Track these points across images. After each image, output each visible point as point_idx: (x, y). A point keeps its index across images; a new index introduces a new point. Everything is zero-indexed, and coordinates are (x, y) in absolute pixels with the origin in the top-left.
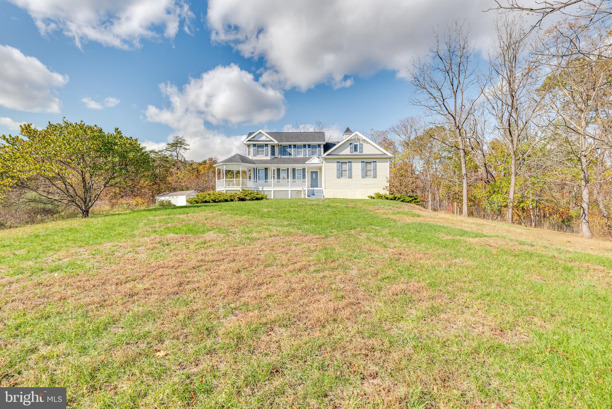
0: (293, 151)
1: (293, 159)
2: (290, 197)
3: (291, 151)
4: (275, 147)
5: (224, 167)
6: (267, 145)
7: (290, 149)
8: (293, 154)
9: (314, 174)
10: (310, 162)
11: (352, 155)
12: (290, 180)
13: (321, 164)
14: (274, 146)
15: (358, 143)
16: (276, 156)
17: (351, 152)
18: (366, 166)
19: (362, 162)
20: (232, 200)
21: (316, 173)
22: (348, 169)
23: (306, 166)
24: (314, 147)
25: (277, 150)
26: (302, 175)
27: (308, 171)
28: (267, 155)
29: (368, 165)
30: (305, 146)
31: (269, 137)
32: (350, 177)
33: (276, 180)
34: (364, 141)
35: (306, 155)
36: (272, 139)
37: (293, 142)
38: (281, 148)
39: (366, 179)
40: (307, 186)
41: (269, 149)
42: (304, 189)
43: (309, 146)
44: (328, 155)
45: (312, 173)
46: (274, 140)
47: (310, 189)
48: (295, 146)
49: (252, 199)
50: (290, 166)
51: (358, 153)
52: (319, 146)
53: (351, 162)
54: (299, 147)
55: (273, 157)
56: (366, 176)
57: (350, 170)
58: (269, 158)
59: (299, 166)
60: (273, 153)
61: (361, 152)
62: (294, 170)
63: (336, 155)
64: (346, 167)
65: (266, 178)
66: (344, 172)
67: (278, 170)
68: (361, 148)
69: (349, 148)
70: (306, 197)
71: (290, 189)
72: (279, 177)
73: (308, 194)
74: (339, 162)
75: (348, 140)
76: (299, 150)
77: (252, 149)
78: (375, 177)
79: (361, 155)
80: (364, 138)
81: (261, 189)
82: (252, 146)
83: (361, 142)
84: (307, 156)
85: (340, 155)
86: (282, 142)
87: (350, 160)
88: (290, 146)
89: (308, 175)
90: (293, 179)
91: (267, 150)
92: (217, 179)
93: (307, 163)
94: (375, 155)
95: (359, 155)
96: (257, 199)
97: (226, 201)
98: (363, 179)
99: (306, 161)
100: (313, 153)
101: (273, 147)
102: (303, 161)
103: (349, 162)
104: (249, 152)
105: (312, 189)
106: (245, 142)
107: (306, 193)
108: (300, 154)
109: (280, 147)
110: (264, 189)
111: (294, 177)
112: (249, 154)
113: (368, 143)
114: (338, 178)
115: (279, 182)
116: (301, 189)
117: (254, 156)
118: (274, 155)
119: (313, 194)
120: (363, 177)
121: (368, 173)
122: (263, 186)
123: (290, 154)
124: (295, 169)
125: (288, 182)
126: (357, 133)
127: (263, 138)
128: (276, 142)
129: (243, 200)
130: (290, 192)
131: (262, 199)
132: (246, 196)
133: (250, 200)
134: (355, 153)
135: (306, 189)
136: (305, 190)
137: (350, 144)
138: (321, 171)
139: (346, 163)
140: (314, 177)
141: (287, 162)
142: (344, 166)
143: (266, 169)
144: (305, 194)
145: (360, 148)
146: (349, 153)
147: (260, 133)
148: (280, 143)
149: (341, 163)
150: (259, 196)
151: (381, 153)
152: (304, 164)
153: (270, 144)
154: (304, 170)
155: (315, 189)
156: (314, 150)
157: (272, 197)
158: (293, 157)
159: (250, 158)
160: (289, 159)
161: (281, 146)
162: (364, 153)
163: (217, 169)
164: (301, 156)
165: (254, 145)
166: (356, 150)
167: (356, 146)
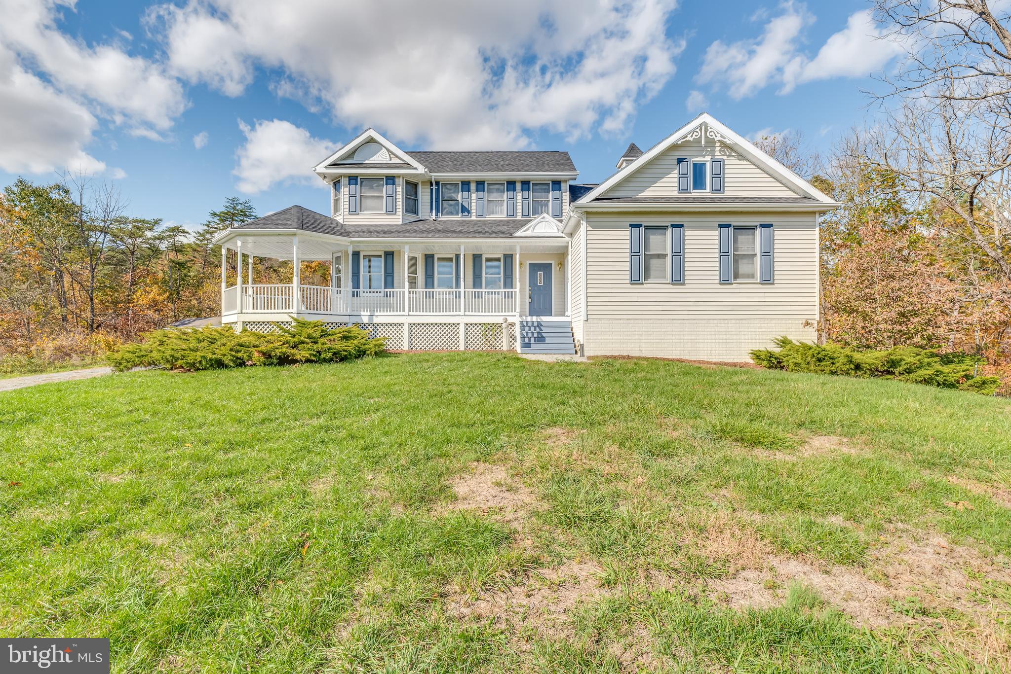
0: (474, 201)
1: (475, 223)
2: (462, 348)
3: (468, 199)
4: (420, 188)
5: (239, 243)
6: (391, 180)
7: (465, 194)
8: (474, 211)
9: (540, 273)
10: (529, 233)
11: (686, 201)
12: (462, 290)
13: (567, 239)
14: (415, 186)
15: (708, 158)
16: (421, 216)
17: (683, 191)
18: (735, 241)
19: (721, 226)
20: (241, 363)
21: (547, 268)
22: (669, 252)
23: (516, 244)
24: (543, 186)
25: (424, 195)
26: (502, 275)
27: (521, 264)
28: (392, 211)
29: (743, 238)
30: (511, 185)
31: (400, 153)
32: (678, 279)
33: (421, 290)
34: (728, 148)
35: (514, 214)
36: (408, 159)
37: (475, 171)
38: (437, 190)
39: (734, 288)
40: (518, 310)
41: (400, 190)
42: (510, 320)
43: (526, 184)
44: (597, 199)
45: (534, 268)
46: (415, 163)
47: (529, 319)
48: (481, 185)
49: (316, 359)
50: (465, 245)
51: (706, 193)
52: (557, 184)
53: (681, 226)
54: (495, 187)
55: (412, 217)
56: (736, 276)
57: (679, 253)
58: (397, 220)
59: (492, 246)
60: (412, 207)
61: (719, 190)
62: (477, 258)
63: (627, 199)
64: (664, 243)
65: (389, 280)
66: (654, 262)
67: (429, 259)
68: (718, 176)
69: (675, 175)
70: (518, 346)
71: (462, 320)
72: (429, 281)
73: (523, 338)
74: (639, 226)
75: (674, 147)
76: (494, 197)
77: (345, 191)
78: (768, 280)
79: (720, 200)
80: (732, 137)
81: (366, 320)
82: (345, 181)
83: (718, 156)
84: (519, 218)
85: (645, 200)
86: (439, 171)
87: (677, 220)
88: (466, 185)
89: (520, 275)
90: (474, 286)
91: (393, 194)
92: (223, 285)
93: (519, 233)
94: (770, 200)
95: (712, 201)
96: (341, 358)
98: (727, 288)
99: (517, 230)
100: (537, 209)
101: (412, 187)
102: (508, 229)
103: (673, 226)
104: (337, 201)
105: (534, 318)
106: (321, 169)
107: (518, 334)
108: (498, 209)
109: (434, 187)
110: (376, 320)
111: (477, 281)
112: (336, 209)
113: (742, 156)
114: (635, 281)
115: (431, 296)
116: (500, 320)
117: (351, 213)
118: (416, 212)
119: (541, 339)
120: (724, 282)
121: (744, 268)
122: (373, 308)
123: (465, 210)
124: (481, 256)
126: (706, 118)
127: (381, 157)
128: (421, 169)
129: (285, 361)
130: (462, 328)
131: (361, 354)
132: (295, 346)
133: (308, 361)
134: (696, 194)
135: (516, 320)
136: (512, 325)
137: (680, 161)
138: (562, 264)
139: (665, 228)
140: (540, 282)
141: (455, 233)
142: (655, 239)
143: (389, 255)
144: (513, 338)
146: (675, 193)
147: (371, 140)
148: (435, 176)
149: (647, 228)
150: (351, 346)
151: (790, 194)
152: (511, 236)
153: (403, 176)
154: (508, 258)
155: (545, 319)
156: (540, 197)
157: (406, 347)
158: (474, 218)
159: (340, 219)
160: (462, 223)
161: (437, 183)
162: (727, 194)
163: (224, 252)
164: (500, 215)
165: (353, 179)
166: (699, 182)
167: (699, 169)
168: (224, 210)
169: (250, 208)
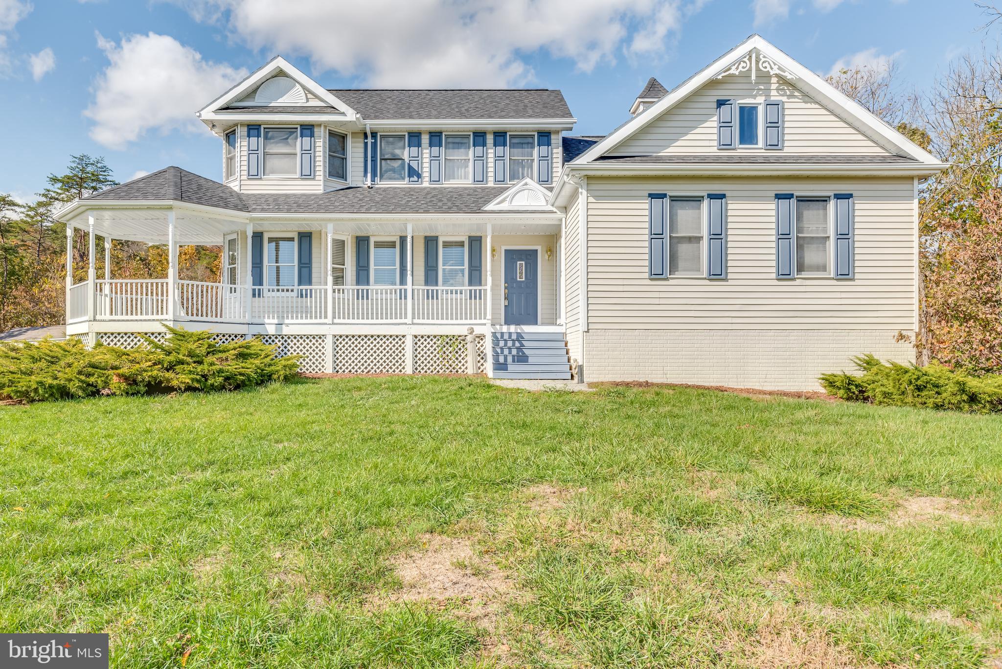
0: (426, 159)
1: (428, 192)
2: (409, 370)
3: (418, 157)
4: (349, 141)
5: (91, 221)
6: (308, 129)
7: (414, 150)
8: (426, 175)
9: (521, 264)
10: (505, 206)
11: (730, 160)
12: (409, 287)
13: (560, 215)
14: (343, 137)
15: (760, 100)
16: (350, 182)
17: (725, 146)
18: (800, 217)
19: (779, 196)
20: (93, 392)
21: (530, 256)
22: (705, 233)
23: (486, 222)
24: (523, 140)
25: (355, 153)
26: (466, 266)
27: (493, 250)
28: (309, 176)
29: (811, 214)
30: (479, 137)
31: (321, 91)
32: (718, 274)
33: (350, 287)
34: (789, 85)
35: (484, 179)
36: (332, 99)
37: (428, 117)
38: (374, 145)
39: (797, 285)
40: (489, 316)
41: (321, 144)
42: (478, 330)
43: (500, 136)
44: (602, 158)
45: (512, 256)
46: (342, 106)
47: (505, 329)
48: (436, 137)
49: (201, 386)
50: (414, 223)
51: (759, 149)
52: (545, 136)
53: (722, 197)
54: (458, 140)
55: (338, 184)
56: (801, 268)
57: (719, 234)
58: (317, 186)
59: (453, 225)
60: (338, 168)
61: (774, 146)
62: (431, 242)
63: (644, 158)
64: (698, 220)
65: (305, 273)
66: (684, 249)
67: (362, 242)
69: (713, 123)
70: (489, 368)
71: (410, 331)
72: (362, 274)
73: (496, 356)
74: (663, 196)
75: (712, 84)
76: (456, 154)
77: (242, 145)
78: (845, 274)
79: (778, 160)
80: (795, 69)
81: (271, 330)
82: (241, 132)
83: (775, 96)
84: (491, 184)
85: (670, 160)
86: (376, 117)
87: (717, 188)
88: (414, 137)
89: (493, 267)
90: (427, 283)
91: (310, 152)
92: (69, 280)
93: (490, 207)
94: (849, 160)
95: (767, 160)
96: (236, 384)
97: (63, 394)
98: (786, 286)
99: (487, 202)
100: (517, 171)
101: (338, 139)
102: (474, 200)
103: (711, 196)
104: (231, 160)
105: (513, 329)
106: (208, 114)
107: (489, 351)
108: (462, 172)
109: (370, 140)
110: (286, 331)
111: (431, 275)
112: (230, 172)
113: (808, 96)
114: (656, 276)
115: (365, 296)
116: (463, 330)
117: (251, 176)
118: (343, 176)
119: (522, 358)
120: (783, 275)
121: (811, 256)
122: (282, 314)
123: (414, 173)
124: (435, 239)
125: (403, 295)
126: (757, 41)
127: (294, 97)
128: (351, 115)
129: (156, 388)
130: (409, 342)
131: (264, 379)
132: (170, 368)
133: (189, 389)
134: (743, 150)
135: (487, 331)
136: (481, 337)
137: (720, 103)
138: (553, 250)
139: (699, 199)
140: (521, 277)
141: (397, 205)
142: (684, 214)
143: (305, 238)
144: (482, 356)
145: (774, 125)
146: (713, 150)
147: (280, 73)
148: (371, 124)
149: (674, 199)
150: (250, 367)
151: (878, 151)
152: (479, 211)
153: (325, 124)
154: (476, 242)
155: (527, 329)
156: (521, 153)
157: (329, 370)
158: (426, 184)
159: (234, 186)
160: (409, 192)
161: (374, 135)
162: (790, 149)
163: (69, 232)
164: (463, 180)
165: (253, 129)
166: (747, 134)
167: (747, 116)
168: (68, 172)
169: (105, 169)
